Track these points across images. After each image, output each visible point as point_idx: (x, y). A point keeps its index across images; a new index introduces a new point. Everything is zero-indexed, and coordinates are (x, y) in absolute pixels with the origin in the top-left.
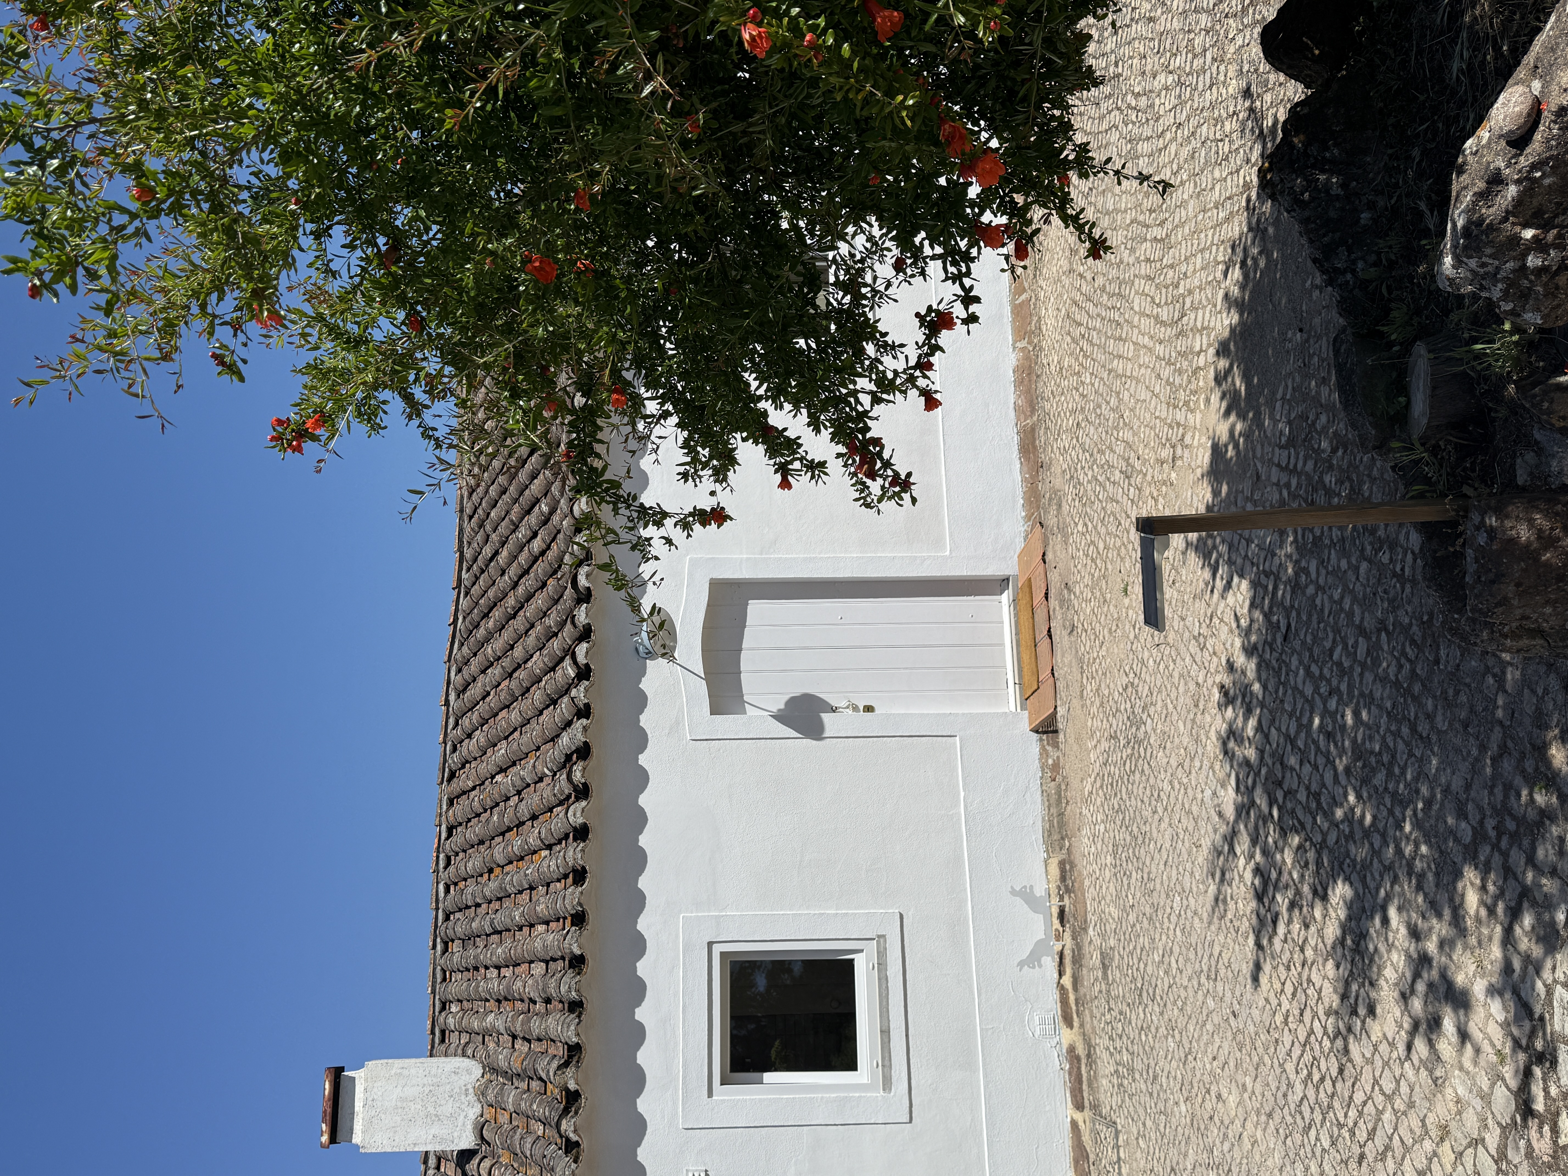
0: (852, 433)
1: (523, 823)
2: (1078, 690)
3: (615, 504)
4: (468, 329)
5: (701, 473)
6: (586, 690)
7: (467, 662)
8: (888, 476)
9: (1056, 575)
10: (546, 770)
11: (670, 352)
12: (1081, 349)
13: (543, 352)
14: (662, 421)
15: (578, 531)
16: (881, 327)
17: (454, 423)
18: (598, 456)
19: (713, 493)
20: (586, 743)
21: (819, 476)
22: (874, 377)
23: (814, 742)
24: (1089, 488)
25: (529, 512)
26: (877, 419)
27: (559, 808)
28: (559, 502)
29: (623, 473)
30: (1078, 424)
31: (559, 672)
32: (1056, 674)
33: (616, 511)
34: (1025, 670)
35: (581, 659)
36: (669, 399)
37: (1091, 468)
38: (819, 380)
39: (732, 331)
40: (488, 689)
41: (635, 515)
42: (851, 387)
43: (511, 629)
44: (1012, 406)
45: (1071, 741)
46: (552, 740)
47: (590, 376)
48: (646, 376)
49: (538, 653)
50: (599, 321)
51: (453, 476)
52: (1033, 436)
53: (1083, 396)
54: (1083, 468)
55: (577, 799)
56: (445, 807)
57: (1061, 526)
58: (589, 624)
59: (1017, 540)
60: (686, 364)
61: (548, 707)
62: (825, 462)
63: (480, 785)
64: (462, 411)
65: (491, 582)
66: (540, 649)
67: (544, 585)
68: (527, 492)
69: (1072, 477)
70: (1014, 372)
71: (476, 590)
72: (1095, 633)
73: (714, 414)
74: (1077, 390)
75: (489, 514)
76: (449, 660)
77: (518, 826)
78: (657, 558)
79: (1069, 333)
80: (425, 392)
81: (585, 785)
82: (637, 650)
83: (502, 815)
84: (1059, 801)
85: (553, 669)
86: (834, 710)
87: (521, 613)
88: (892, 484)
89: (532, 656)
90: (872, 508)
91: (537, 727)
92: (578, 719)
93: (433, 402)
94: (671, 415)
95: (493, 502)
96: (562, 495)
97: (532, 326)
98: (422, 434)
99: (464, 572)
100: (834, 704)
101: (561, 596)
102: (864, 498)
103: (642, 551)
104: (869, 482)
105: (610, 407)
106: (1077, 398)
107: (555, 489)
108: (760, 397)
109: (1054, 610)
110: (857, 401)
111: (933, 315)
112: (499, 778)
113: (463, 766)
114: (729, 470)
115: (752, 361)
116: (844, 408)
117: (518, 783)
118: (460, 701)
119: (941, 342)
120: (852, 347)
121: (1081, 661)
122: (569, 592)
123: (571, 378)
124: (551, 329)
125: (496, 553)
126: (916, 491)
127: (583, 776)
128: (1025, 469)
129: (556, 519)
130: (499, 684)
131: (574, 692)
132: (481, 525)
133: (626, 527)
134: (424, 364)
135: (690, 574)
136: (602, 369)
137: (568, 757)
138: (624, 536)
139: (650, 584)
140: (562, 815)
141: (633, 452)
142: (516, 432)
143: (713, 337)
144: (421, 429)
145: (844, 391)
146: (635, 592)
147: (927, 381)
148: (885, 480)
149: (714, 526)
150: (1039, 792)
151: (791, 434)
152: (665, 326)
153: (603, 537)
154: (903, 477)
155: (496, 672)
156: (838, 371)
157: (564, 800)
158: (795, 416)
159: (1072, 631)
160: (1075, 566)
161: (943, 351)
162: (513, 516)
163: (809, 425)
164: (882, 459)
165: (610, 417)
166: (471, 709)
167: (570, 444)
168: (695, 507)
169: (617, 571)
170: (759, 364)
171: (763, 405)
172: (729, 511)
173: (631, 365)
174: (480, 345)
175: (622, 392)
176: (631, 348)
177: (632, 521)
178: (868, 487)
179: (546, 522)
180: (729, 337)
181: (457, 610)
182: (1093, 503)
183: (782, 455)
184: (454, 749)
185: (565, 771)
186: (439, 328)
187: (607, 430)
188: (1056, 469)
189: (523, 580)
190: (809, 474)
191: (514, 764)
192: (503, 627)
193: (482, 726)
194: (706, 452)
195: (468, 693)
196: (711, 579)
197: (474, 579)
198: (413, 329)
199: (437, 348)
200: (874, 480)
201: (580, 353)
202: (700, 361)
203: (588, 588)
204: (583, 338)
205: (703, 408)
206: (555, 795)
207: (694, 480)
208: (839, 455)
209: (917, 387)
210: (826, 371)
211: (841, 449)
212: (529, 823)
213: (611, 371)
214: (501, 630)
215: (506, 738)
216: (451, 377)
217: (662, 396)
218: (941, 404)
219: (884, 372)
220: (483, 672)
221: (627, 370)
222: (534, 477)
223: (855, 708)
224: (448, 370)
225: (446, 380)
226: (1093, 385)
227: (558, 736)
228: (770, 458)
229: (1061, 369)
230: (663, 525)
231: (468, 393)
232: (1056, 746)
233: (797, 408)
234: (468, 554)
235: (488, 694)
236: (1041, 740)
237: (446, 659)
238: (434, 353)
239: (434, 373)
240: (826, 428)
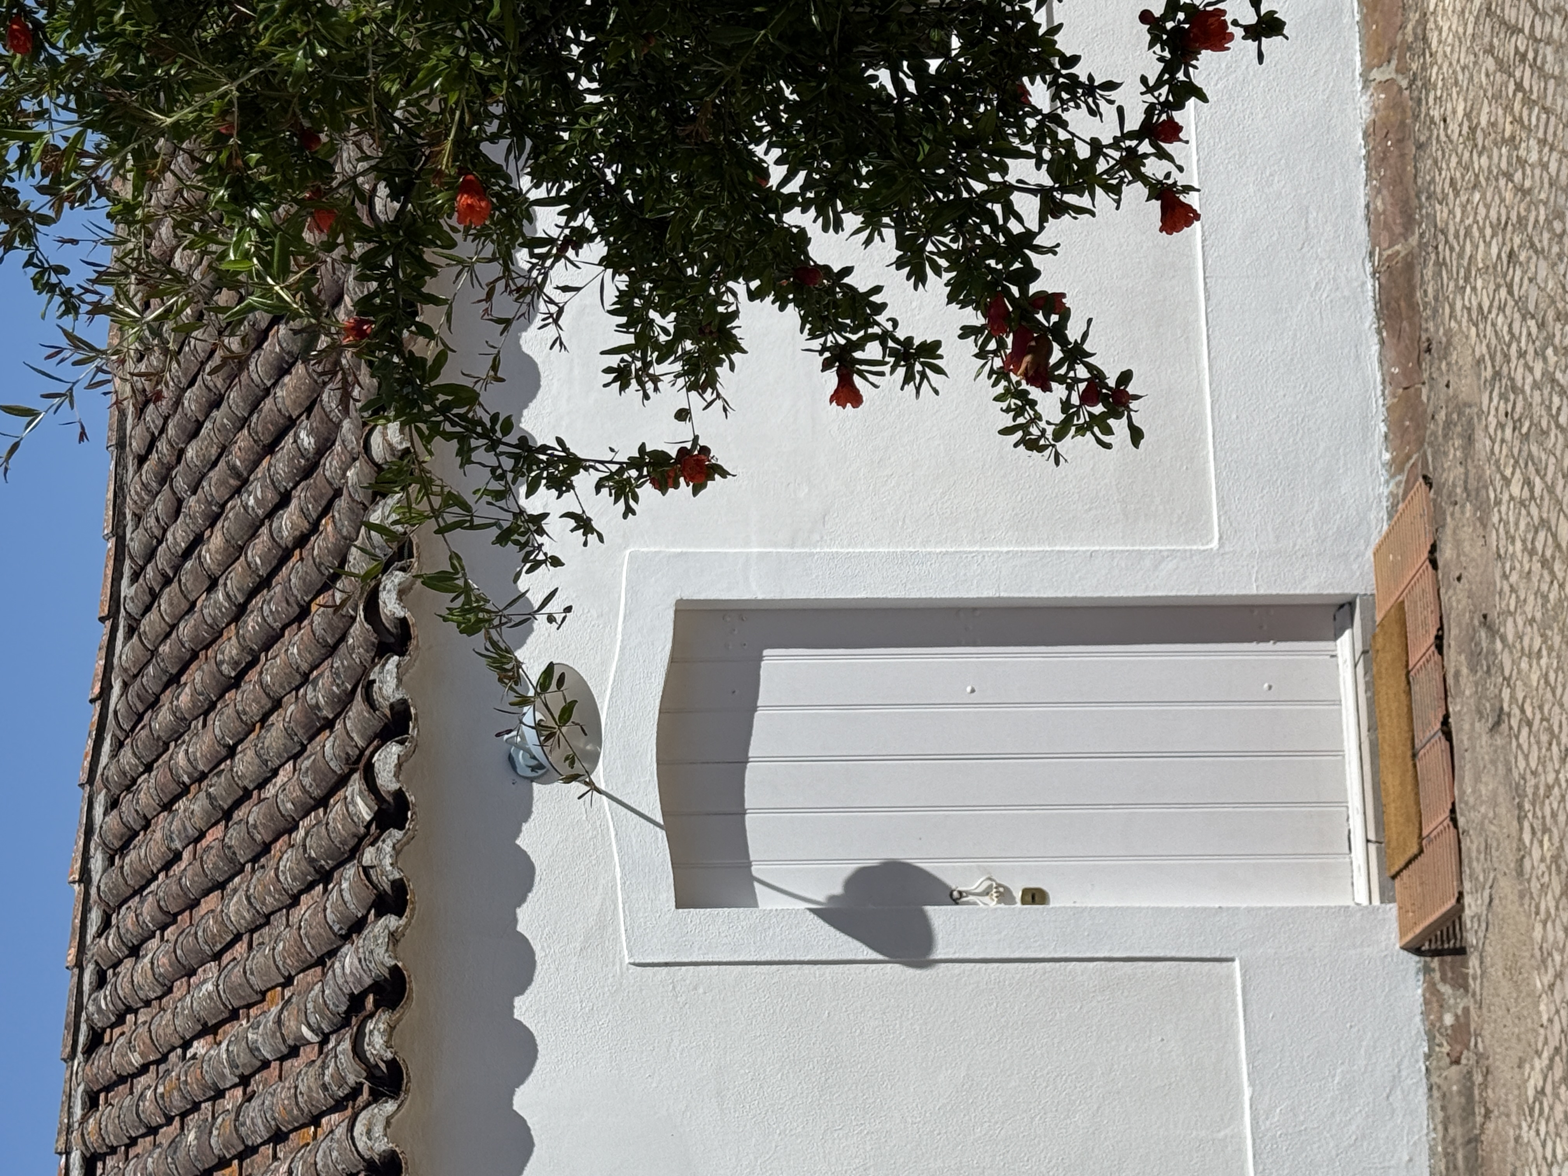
0: (996, 282)
1: (252, 1150)
2: (1512, 858)
3: (463, 439)
4: (139, 49)
5: (657, 369)
6: (397, 851)
7: (130, 785)
8: (1077, 381)
9: (1462, 595)
10: (304, 1029)
11: (590, 99)
12: (1519, 86)
13: (304, 100)
14: (570, 253)
15: (378, 493)
16: (1064, 43)
17: (107, 256)
18: (425, 331)
19: (683, 415)
20: (395, 971)
21: (923, 376)
22: (1046, 154)
23: (910, 972)
24: (1537, 397)
25: (270, 448)
26: (1052, 251)
27: (335, 1117)
28: (338, 426)
29: (483, 369)
30: (1511, 254)
31: (337, 809)
32: (1461, 821)
33: (465, 454)
34: (1391, 809)
35: (386, 780)
36: (587, 204)
37: (1540, 354)
38: (923, 164)
39: (726, 55)
40: (177, 845)
41: (508, 463)
42: (995, 177)
43: (230, 711)
44: (1361, 212)
45: (1496, 972)
46: (320, 962)
47: (410, 153)
48: (535, 153)
49: (289, 766)
50: (432, 34)
51: (101, 377)
52: (1410, 280)
53: (1523, 192)
54: (1522, 354)
55: (376, 1097)
56: (78, 1112)
57: (1472, 484)
58: (404, 702)
59: (1372, 516)
60: (625, 127)
61: (310, 887)
62: (937, 344)
63: (158, 1062)
64: (122, 230)
65: (185, 606)
66: (295, 757)
67: (304, 612)
68: (267, 404)
69: (1497, 374)
70: (1366, 135)
71: (150, 623)
72: (1550, 730)
73: (687, 238)
74: (1509, 177)
75: (181, 452)
76: (91, 780)
77: (241, 1156)
78: (556, 562)
79: (1490, 50)
80: (41, 190)
81: (393, 1064)
82: (511, 759)
83: (205, 1131)
84: (1468, 1111)
85: (323, 802)
86: (955, 898)
87: (253, 675)
88: (1087, 398)
89: (275, 773)
90: (1041, 449)
91: (286, 933)
92: (379, 916)
93: (59, 212)
94: (591, 238)
95: (191, 427)
96: (346, 412)
97: (282, 44)
98: (35, 281)
99: (125, 582)
100: (956, 883)
101: (343, 638)
102: (1024, 427)
103: (523, 546)
104: (1035, 393)
105: (454, 222)
106: (1508, 195)
107: (329, 398)
108: (790, 202)
109: (1457, 674)
110: (1010, 211)
111: (1181, 16)
112: (199, 1047)
113: (120, 1020)
114: (720, 363)
115: (773, 119)
116: (978, 227)
117: (243, 1058)
118: (114, 872)
119: (1198, 78)
120: (996, 89)
121: (1518, 791)
122: (360, 629)
123: (366, 158)
124: (322, 52)
125: (198, 540)
126: (1140, 413)
127: (388, 1045)
128: (1391, 354)
129: (331, 464)
130: (202, 835)
131: (369, 856)
132: (165, 477)
133: (487, 492)
134: (40, 126)
135: (632, 590)
136: (436, 140)
137: (356, 1002)
138: (483, 510)
139: (541, 618)
140: (340, 1132)
141: (506, 323)
142: (242, 278)
143: (683, 67)
144: (32, 271)
145: (979, 187)
146: (507, 635)
147: (1166, 165)
148: (1070, 388)
149: (685, 489)
150: (1423, 1089)
151: (859, 282)
152: (578, 43)
153: (436, 514)
154: (1111, 382)
155: (196, 807)
156: (967, 142)
157: (347, 1098)
158: (868, 242)
159: (1498, 723)
160: (1505, 576)
161: (1203, 98)
162: (237, 458)
163: (899, 264)
164: (1063, 341)
165: (453, 245)
166: (138, 891)
167: (364, 305)
168: (642, 448)
169: (467, 590)
170: (787, 127)
171: (793, 218)
172: (719, 456)
173: (502, 128)
174: (166, 85)
175: (478, 189)
176: (501, 91)
177: (502, 477)
178: (1033, 404)
179: (308, 471)
180: (720, 67)
181: (108, 668)
182: (1545, 433)
183: (841, 329)
184: (101, 981)
185: (347, 1035)
186: (74, 44)
187: (447, 273)
188: (1461, 356)
189: (257, 601)
190: (901, 371)
191: (234, 1015)
192: (213, 706)
193: (163, 929)
194: (669, 322)
195: (132, 856)
196: (680, 603)
197: (147, 599)
198: (16, 49)
199: (69, 90)
200: (1046, 388)
201: (387, 102)
202: (657, 121)
203: (403, 622)
204: (396, 69)
205: (661, 225)
206: (325, 1087)
207: (641, 384)
208: (967, 332)
209: (1144, 179)
210: (939, 143)
211: (974, 317)
212: (267, 1150)
213: (455, 142)
214: (206, 713)
215: (217, 956)
216: (100, 158)
217: (571, 197)
218: (1197, 217)
219: (1069, 145)
220: (167, 807)
221: (494, 138)
222: (282, 370)
223: (1005, 896)
224: (93, 139)
225: (88, 162)
226: (1545, 166)
227: (333, 953)
228: (813, 336)
229: (1473, 130)
230: (571, 487)
231: (138, 189)
232: (1461, 983)
233: (872, 224)
234: (135, 541)
235: (177, 856)
236: (1427, 970)
237: (84, 777)
238: (62, 100)
239: (63, 145)
240: (937, 271)
